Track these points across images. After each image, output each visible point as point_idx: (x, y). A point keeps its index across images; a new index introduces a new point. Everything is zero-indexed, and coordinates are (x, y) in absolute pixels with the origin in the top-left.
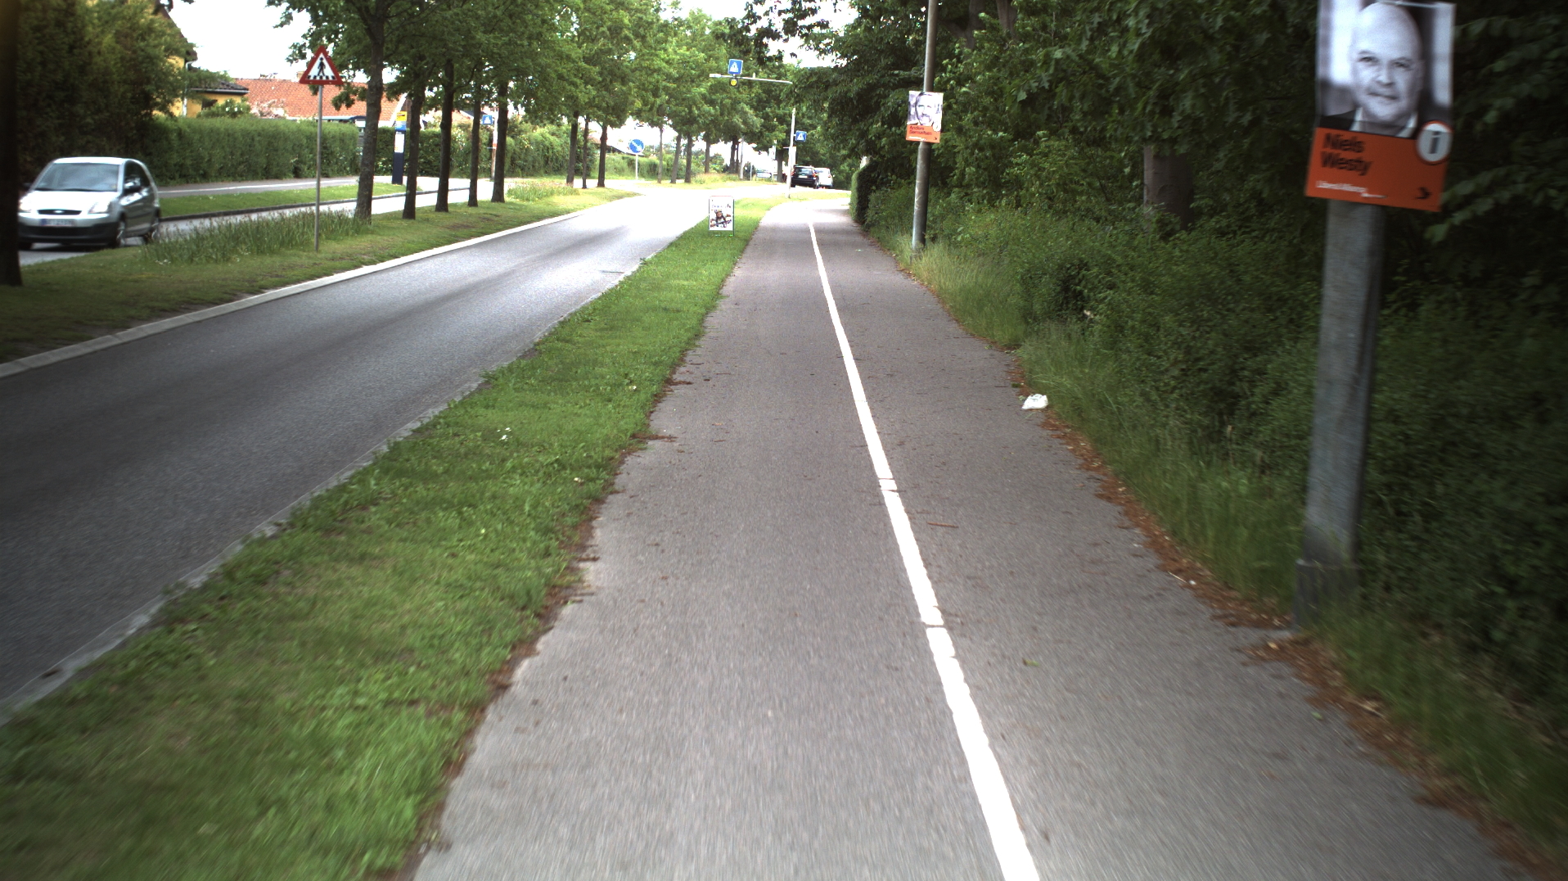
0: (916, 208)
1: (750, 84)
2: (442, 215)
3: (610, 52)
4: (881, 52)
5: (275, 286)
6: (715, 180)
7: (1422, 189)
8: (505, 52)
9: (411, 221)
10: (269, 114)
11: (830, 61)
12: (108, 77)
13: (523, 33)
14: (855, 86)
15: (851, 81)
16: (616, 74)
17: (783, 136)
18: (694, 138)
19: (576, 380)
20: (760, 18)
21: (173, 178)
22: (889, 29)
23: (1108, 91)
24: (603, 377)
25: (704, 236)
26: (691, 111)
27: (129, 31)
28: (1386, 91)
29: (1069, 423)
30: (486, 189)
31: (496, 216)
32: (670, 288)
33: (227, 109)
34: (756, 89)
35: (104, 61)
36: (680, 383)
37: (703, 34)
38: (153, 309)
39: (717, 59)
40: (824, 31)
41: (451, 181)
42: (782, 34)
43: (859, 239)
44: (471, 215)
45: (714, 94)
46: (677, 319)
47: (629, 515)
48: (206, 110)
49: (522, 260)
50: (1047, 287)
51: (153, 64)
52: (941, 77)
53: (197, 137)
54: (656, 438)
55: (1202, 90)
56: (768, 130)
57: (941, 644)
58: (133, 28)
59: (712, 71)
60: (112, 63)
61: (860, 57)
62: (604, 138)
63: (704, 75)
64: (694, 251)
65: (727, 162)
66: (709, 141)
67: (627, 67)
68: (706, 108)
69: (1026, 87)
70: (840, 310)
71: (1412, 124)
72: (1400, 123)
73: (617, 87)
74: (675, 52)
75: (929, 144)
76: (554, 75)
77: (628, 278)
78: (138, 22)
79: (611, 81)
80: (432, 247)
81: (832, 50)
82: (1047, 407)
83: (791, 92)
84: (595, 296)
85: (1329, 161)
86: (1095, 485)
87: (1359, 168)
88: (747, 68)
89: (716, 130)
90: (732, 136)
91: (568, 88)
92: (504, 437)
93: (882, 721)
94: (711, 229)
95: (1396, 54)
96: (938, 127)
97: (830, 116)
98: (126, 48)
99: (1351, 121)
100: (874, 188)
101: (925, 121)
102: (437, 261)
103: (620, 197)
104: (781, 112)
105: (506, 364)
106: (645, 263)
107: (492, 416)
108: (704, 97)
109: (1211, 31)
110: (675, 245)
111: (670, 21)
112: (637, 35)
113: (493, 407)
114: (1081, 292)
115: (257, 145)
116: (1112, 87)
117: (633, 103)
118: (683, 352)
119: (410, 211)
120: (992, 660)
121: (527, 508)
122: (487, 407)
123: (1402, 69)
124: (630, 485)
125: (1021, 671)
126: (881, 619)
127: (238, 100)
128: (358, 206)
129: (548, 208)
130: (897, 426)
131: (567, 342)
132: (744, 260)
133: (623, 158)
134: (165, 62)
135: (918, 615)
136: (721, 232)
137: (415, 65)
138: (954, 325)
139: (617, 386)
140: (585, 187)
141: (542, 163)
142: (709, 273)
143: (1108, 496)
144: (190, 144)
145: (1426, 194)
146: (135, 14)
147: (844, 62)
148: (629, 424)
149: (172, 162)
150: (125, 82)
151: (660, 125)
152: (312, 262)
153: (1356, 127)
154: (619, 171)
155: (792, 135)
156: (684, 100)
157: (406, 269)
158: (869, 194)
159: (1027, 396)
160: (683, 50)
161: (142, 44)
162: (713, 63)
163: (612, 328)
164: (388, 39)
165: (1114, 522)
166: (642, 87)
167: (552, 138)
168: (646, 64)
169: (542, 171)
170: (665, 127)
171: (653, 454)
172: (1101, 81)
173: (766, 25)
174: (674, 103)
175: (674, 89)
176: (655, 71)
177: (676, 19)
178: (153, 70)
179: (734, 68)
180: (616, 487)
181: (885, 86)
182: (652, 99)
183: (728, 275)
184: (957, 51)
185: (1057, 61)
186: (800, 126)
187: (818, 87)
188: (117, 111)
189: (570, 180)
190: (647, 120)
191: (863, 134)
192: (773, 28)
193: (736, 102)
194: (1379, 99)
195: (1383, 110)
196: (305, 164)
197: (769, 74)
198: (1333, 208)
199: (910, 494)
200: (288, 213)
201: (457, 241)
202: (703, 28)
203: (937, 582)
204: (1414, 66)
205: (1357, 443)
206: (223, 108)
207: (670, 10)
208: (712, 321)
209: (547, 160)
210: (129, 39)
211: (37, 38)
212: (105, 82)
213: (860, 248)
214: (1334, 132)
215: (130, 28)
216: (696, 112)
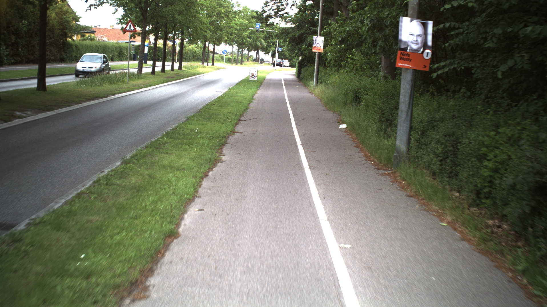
0: (315, 73)
1: (263, 31)
2: (163, 74)
3: (217, 21)
4: (306, 22)
5: (119, 93)
6: (251, 64)
7: (425, 66)
8: (184, 22)
9: (154, 75)
10: (101, 40)
11: (289, 25)
12: (54, 27)
13: (190, 15)
14: (297, 34)
15: (296, 32)
16: (219, 28)
17: (274, 49)
18: (244, 50)
19: (213, 119)
20: (267, 11)
21: (73, 61)
22: (308, 15)
23: (362, 39)
24: (221, 118)
25: (248, 81)
26: (243, 41)
27: (60, 12)
28: (416, 42)
29: (351, 131)
30: (176, 66)
31: (180, 74)
32: (238, 96)
33: (89, 38)
34: (265, 34)
35: (53, 22)
36: (242, 120)
37: (247, 15)
38: (86, 99)
39: (252, 23)
40: (287, 16)
41: (166, 63)
42: (274, 16)
43: (298, 83)
44: (172, 74)
45: (251, 35)
46: (241, 104)
47: (231, 148)
48: (82, 38)
49: (190, 88)
50: (351, 96)
51: (68, 23)
52: (324, 31)
53: (81, 47)
54: (237, 132)
55: (384, 40)
56: (269, 47)
57: (308, 172)
58: (62, 11)
59: (250, 27)
60: (55, 23)
61: (299, 24)
62: (214, 49)
63: (247, 28)
64: (245, 86)
65: (255, 58)
66: (249, 50)
67: (222, 26)
68: (248, 39)
69: (342, 37)
70: (290, 103)
71: (422, 50)
72: (419, 50)
73: (219, 32)
74: (238, 20)
75: (319, 53)
76: (199, 29)
77: (225, 93)
78: (63, 10)
79: (217, 30)
80: (162, 83)
81: (290, 22)
82: (346, 128)
83: (276, 35)
84: (215, 98)
85: (401, 59)
86: (354, 144)
87: (409, 60)
88: (262, 26)
89: (251, 47)
90: (257, 49)
91: (204, 33)
92: (196, 131)
93: (292, 182)
94: (250, 79)
95: (418, 33)
96: (322, 47)
97: (289, 43)
98: (59, 17)
99: (407, 49)
100: (303, 67)
101: (318, 45)
102: (165, 87)
103: (219, 69)
104: (273, 41)
105: (192, 115)
106: (229, 89)
107: (191, 127)
108: (247, 36)
109: (387, 25)
110: (238, 84)
111: (237, 11)
112: (226, 15)
113: (191, 124)
114: (358, 96)
115: (100, 50)
116: (363, 38)
117: (224, 38)
118: (243, 113)
119: (153, 72)
120: (319, 174)
121: (206, 145)
122: (190, 124)
123: (419, 37)
124: (231, 142)
125: (325, 176)
126: (294, 167)
127: (93, 35)
128: (138, 70)
129: (196, 72)
130: (303, 131)
131: (209, 109)
132: (260, 89)
133: (219, 56)
134: (72, 23)
135: (303, 166)
136: (253, 80)
137: (156, 25)
138: (324, 107)
139: (225, 120)
140: (208, 65)
141: (192, 57)
142: (249, 92)
143: (357, 147)
144: (79, 50)
145: (425, 67)
146: (62, 7)
147: (294, 26)
148: (230, 128)
149: (73, 55)
150: (59, 29)
151: (232, 45)
152: (127, 87)
153: (408, 51)
154: (218, 60)
155: (277, 49)
156: (241, 36)
157: (155, 89)
158: (302, 69)
159: (340, 125)
160: (241, 20)
161: (65, 17)
162: (251, 25)
163: (222, 106)
164: (148, 17)
165: (357, 152)
166: (227, 33)
167: (196, 49)
168: (229, 25)
169: (192, 60)
170: (234, 46)
171: (236, 136)
172: (360, 36)
173: (268, 14)
174: (237, 38)
175: (237, 33)
176: (232, 27)
177: (239, 10)
178: (68, 25)
179: (258, 26)
180: (228, 142)
181: (307, 34)
182: (230, 36)
183: (255, 93)
184: (329, 22)
185: (348, 31)
186: (280, 46)
187: (285, 34)
188: (56, 38)
189: (203, 63)
190: (228, 43)
191: (300, 49)
192: (271, 15)
193: (258, 38)
194: (414, 44)
195: (415, 47)
196: (115, 56)
197: (269, 28)
198: (403, 70)
199: (305, 145)
200: (117, 72)
201: (169, 82)
202: (247, 13)
203: (309, 161)
204: (422, 36)
205: (408, 126)
206: (88, 37)
207: (237, 7)
208: (251, 105)
209: (194, 56)
210: (60, 15)
211: (33, 15)
212: (53, 29)
213: (298, 86)
214: (402, 52)
215: (61, 11)
216: (245, 41)
